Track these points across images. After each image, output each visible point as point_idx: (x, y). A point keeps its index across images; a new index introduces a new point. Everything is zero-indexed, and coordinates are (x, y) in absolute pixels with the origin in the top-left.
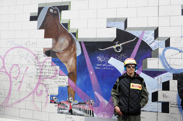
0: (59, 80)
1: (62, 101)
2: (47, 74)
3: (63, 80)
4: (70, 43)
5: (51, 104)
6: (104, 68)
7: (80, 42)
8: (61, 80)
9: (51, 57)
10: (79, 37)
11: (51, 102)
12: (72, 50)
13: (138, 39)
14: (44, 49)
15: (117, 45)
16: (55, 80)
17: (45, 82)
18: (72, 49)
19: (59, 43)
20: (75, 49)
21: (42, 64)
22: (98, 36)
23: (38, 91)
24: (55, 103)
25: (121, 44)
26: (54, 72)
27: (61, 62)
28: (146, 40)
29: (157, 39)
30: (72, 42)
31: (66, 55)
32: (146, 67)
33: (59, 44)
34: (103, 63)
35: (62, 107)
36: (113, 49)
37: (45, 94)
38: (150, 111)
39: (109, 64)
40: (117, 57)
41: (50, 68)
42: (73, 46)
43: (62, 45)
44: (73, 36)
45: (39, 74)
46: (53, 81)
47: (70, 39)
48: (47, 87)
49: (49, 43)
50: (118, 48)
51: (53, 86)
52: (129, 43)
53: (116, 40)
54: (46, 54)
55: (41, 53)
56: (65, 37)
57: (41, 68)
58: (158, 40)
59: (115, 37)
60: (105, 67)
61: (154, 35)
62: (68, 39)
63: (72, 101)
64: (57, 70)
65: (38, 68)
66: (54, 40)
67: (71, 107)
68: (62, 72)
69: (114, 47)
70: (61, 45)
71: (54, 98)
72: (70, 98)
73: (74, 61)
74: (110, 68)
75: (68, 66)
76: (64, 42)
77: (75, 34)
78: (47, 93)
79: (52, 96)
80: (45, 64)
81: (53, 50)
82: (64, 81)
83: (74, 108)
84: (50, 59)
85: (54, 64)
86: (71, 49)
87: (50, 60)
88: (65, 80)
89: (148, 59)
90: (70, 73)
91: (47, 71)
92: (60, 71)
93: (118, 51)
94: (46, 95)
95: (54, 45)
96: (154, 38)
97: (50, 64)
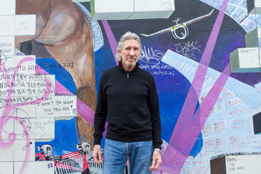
0: (55, 105)
1: (65, 152)
2: (26, 95)
3: (66, 106)
4: (77, 24)
5: (38, 162)
6: (155, 73)
7: (100, 22)
8: (61, 106)
9: (34, 57)
10: (96, 11)
11: (37, 159)
12: (83, 40)
13: (216, 12)
14: (16, 38)
15: (178, 26)
16: (47, 107)
17: (20, 114)
18: (84, 36)
19: (51, 25)
20: (89, 37)
21: (11, 73)
22: (138, 9)
23: (5, 136)
24: (47, 159)
25: (185, 24)
26: (42, 88)
27: (60, 66)
28: (233, 13)
29: (253, 10)
30: (82, 21)
31: (69, 49)
32: (238, 66)
33: (51, 28)
34: (153, 61)
35: (66, 167)
36: (170, 33)
37: (21, 142)
38: (254, 153)
39: (165, 64)
40: (180, 49)
41: (32, 81)
42: (85, 29)
43: (60, 28)
44: (84, 8)
45: (5, 97)
46: (40, 108)
47: (77, 15)
48: (26, 124)
49: (28, 25)
50: (180, 31)
51: (41, 120)
52: (200, 21)
53: (174, 16)
54: (21, 50)
55: (8, 48)
56: (67, 10)
57: (11, 81)
58: (256, 13)
59: (174, 9)
60: (157, 70)
61: (246, 4)
62: (73, 16)
63: (88, 149)
64: (49, 85)
65: (3, 81)
66: (41, 17)
67: (85, 164)
68: (62, 86)
69: (172, 29)
70: (58, 29)
71: (44, 147)
72: (84, 144)
73: (90, 61)
74: (166, 73)
75: (76, 73)
76: (63, 22)
77: (87, 5)
78: (28, 139)
79: (39, 144)
80: (20, 72)
81: (38, 40)
82: (68, 107)
83: (94, 165)
84: (32, 59)
85: (43, 71)
86: (80, 37)
87: (34, 63)
88: (70, 105)
89: (239, 49)
90: (81, 88)
91: (26, 88)
92: (57, 86)
93: (181, 36)
94: (25, 143)
95: (41, 28)
96: (246, 10)
97: (34, 72)
